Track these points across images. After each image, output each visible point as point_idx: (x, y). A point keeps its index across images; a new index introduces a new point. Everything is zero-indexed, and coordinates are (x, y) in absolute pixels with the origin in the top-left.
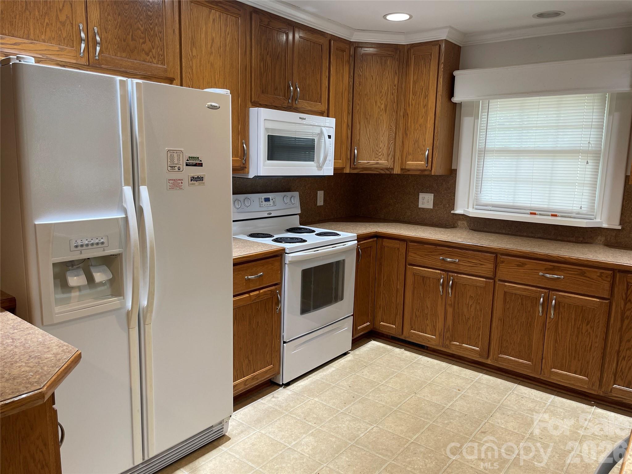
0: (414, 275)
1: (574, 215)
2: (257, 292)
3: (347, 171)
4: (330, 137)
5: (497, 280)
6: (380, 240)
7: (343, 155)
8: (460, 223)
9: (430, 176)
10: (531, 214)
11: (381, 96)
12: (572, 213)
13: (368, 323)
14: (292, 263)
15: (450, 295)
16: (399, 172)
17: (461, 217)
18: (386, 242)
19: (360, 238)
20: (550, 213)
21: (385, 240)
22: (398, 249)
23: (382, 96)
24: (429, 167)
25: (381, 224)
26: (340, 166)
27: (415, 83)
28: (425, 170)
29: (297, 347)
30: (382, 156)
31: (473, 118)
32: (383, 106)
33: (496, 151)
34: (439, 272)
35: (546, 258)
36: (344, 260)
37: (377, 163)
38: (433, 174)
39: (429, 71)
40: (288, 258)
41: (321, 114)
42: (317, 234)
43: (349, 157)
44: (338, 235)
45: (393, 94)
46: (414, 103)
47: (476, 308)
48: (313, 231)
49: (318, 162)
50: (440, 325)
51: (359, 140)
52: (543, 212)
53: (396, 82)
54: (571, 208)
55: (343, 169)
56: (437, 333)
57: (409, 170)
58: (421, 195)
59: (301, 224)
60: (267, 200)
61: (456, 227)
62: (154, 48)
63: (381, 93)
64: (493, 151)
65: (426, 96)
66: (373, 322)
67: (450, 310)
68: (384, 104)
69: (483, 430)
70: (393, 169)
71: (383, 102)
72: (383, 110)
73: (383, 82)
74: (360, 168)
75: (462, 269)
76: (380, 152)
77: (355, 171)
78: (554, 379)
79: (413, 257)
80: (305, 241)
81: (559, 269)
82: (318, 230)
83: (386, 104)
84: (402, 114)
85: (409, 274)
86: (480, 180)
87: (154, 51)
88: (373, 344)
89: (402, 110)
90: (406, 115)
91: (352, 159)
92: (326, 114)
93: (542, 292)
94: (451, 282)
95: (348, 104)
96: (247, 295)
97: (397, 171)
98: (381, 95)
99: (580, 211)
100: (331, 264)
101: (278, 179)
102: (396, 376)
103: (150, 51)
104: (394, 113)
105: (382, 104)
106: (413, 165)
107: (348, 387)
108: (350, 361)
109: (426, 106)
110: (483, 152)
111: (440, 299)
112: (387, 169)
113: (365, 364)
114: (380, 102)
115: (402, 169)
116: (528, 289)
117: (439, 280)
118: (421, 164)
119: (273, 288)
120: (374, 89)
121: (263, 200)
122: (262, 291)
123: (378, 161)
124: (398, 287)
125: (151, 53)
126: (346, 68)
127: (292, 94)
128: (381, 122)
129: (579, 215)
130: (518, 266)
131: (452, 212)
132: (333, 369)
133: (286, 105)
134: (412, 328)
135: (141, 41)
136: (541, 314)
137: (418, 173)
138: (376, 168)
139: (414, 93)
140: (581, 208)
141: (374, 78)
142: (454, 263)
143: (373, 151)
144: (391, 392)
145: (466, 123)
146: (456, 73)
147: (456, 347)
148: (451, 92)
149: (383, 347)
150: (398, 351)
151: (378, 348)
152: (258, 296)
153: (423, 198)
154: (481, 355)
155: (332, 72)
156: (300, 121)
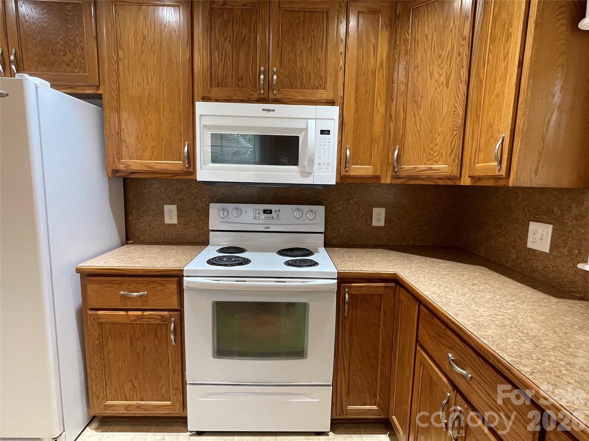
2: (140, 313)
3: (386, 180)
4: (326, 132)
7: (375, 158)
11: (439, 63)
13: (376, 408)
16: (469, 183)
21: (401, 289)
22: (411, 310)
23: (442, 62)
24: (503, 172)
26: (367, 173)
30: (438, 157)
32: (443, 79)
37: (430, 169)
43: (385, 162)
51: (403, 135)
55: (375, 177)
57: (481, 179)
60: (267, 212)
62: (74, 58)
63: (440, 57)
66: (386, 408)
68: (444, 74)
70: (460, 178)
72: (442, 83)
73: (443, 40)
74: (403, 177)
76: (435, 152)
77: (399, 181)
83: (449, 73)
85: (417, 357)
87: (75, 61)
90: (478, 83)
92: (339, 103)
95: (391, 87)
96: (123, 313)
97: (466, 180)
98: (440, 61)
103: (71, 61)
104: (461, 85)
105: (441, 75)
106: (484, 168)
112: (450, 178)
114: (438, 73)
115: (470, 177)
120: (429, 54)
121: (262, 213)
122: (146, 313)
123: (432, 164)
125: (72, 64)
128: (438, 104)
133: (256, 96)
135: (62, 53)
138: (429, 176)
139: (493, 41)
141: (429, 37)
143: (424, 150)
153: (535, 232)
156: (265, 114)
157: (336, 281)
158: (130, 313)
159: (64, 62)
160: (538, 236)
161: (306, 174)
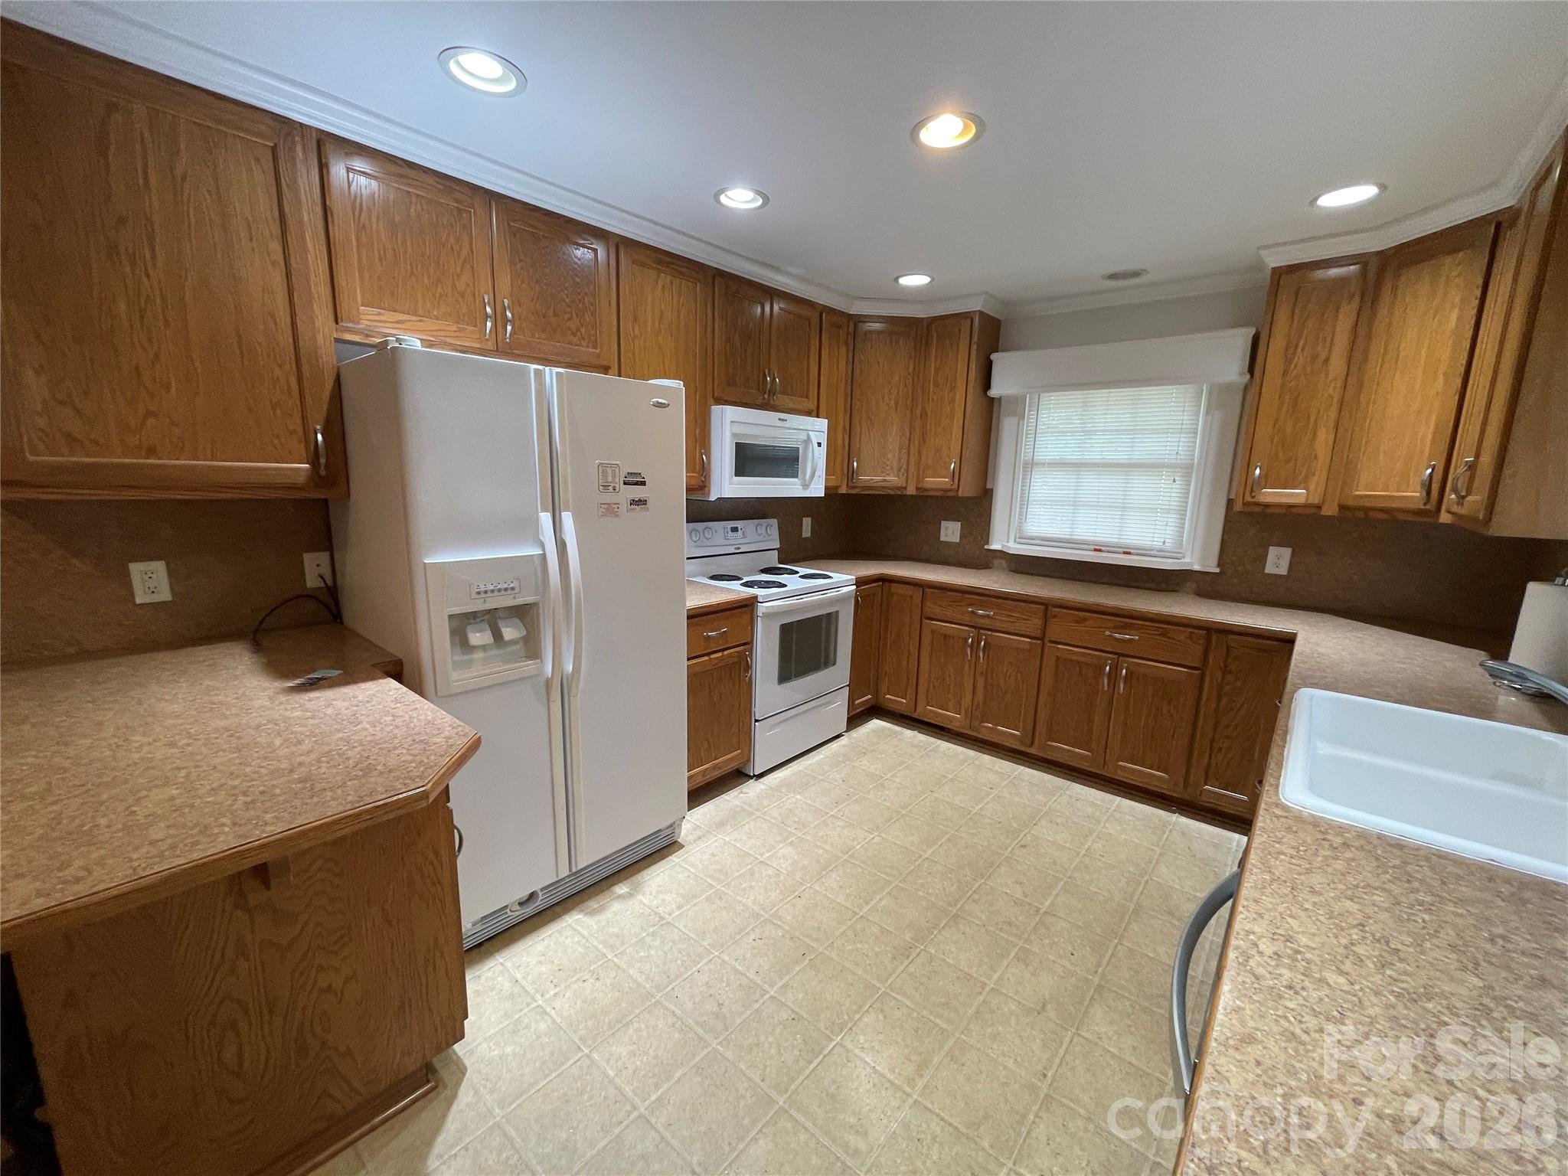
0: (933, 632)
1: (1155, 553)
2: (720, 654)
3: (843, 490)
4: (819, 444)
5: (1046, 641)
6: (887, 584)
7: (838, 468)
8: (996, 562)
9: (956, 498)
10: (1096, 550)
11: (890, 389)
12: (1152, 550)
13: (870, 696)
14: (766, 615)
15: (981, 661)
16: (914, 493)
17: (998, 554)
18: (895, 588)
19: (860, 582)
20: (1121, 550)
21: (893, 585)
22: (911, 597)
23: (892, 389)
24: (955, 486)
25: (890, 563)
26: (833, 483)
27: (937, 370)
28: (950, 490)
29: (774, 726)
30: (890, 470)
31: (1016, 419)
32: (892, 402)
33: (1049, 464)
34: (967, 628)
35: (1114, 611)
36: (837, 612)
37: (885, 480)
38: (960, 494)
39: (958, 353)
40: (762, 608)
41: (809, 413)
42: (802, 577)
43: (846, 472)
44: (830, 577)
45: (906, 386)
46: (935, 398)
47: (1016, 678)
48: (797, 572)
49: (804, 478)
50: (967, 701)
51: (859, 449)
52: (1111, 548)
53: (911, 370)
54: (1150, 543)
55: (837, 488)
56: (963, 711)
57: (926, 490)
58: (944, 524)
59: (780, 563)
60: (735, 530)
61: (991, 568)
62: (582, 326)
63: (890, 384)
64: (1044, 464)
65: (953, 389)
66: (876, 693)
67: (981, 681)
68: (894, 399)
69: (1023, 842)
70: (905, 488)
71: (893, 397)
72: (892, 407)
73: (893, 370)
74: (860, 487)
75: (998, 625)
76: (888, 465)
77: (854, 492)
78: (1120, 776)
79: (931, 608)
80: (785, 586)
81: (1132, 627)
82: (803, 571)
83: (897, 399)
84: (918, 413)
85: (925, 628)
86: (1025, 502)
87: (583, 330)
88: (876, 724)
89: (920, 408)
90: (924, 414)
91: (851, 474)
92: (815, 413)
93: (1108, 659)
94: (983, 643)
95: (846, 400)
96: (706, 658)
97: (911, 490)
98: (890, 387)
99: (1164, 547)
100: (818, 619)
101: (749, 502)
102: (906, 768)
103: (578, 330)
104: (907, 412)
105: (891, 400)
106: (934, 482)
107: (841, 781)
108: (844, 746)
109: (952, 401)
110: (1031, 465)
111: (967, 666)
112: (898, 488)
113: (864, 751)
114: (889, 397)
115: (918, 489)
116: (1089, 654)
117: (966, 640)
118: (944, 481)
119: (742, 648)
120: (881, 379)
121: (729, 531)
122: (726, 653)
123: (885, 477)
124: (911, 649)
125: (579, 333)
126: (843, 350)
127: (769, 386)
128: (889, 424)
129: (1160, 553)
130: (1077, 622)
131: (986, 547)
132: (822, 756)
133: (760, 401)
134: (928, 704)
135: (567, 316)
136: (1106, 689)
137: (939, 494)
138: (883, 487)
139: (936, 384)
140: (1164, 543)
141: (881, 364)
142: (988, 616)
143: (878, 463)
144: (898, 788)
145: (1007, 425)
146: (993, 357)
147: (988, 729)
148: (987, 383)
149: (889, 729)
150: (909, 734)
151: (883, 729)
152: (721, 659)
153: (946, 529)
154: (1022, 743)
155: (823, 357)
156: (780, 423)
157: (854, 587)
158: (712, 656)
159: (569, 329)
160: (950, 532)
161: (806, 486)
